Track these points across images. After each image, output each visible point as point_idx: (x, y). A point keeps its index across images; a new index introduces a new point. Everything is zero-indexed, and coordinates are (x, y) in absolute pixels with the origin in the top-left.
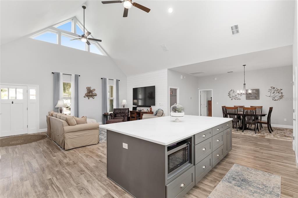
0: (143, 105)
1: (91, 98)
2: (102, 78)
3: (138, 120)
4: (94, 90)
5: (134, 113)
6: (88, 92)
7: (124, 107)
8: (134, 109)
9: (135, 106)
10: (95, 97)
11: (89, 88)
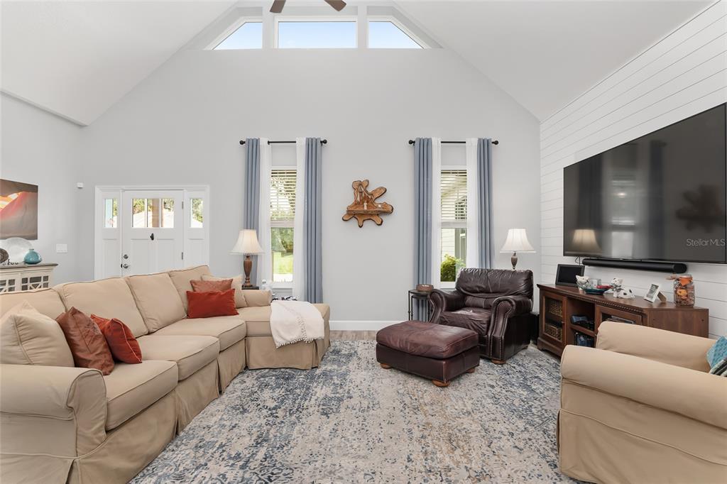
0: (638, 257)
1: (369, 225)
2: (411, 142)
3: (582, 344)
4: (384, 191)
5: (559, 302)
6: (358, 199)
7: (514, 262)
8: (567, 274)
9: (570, 261)
10: (385, 218)
11: (361, 184)
